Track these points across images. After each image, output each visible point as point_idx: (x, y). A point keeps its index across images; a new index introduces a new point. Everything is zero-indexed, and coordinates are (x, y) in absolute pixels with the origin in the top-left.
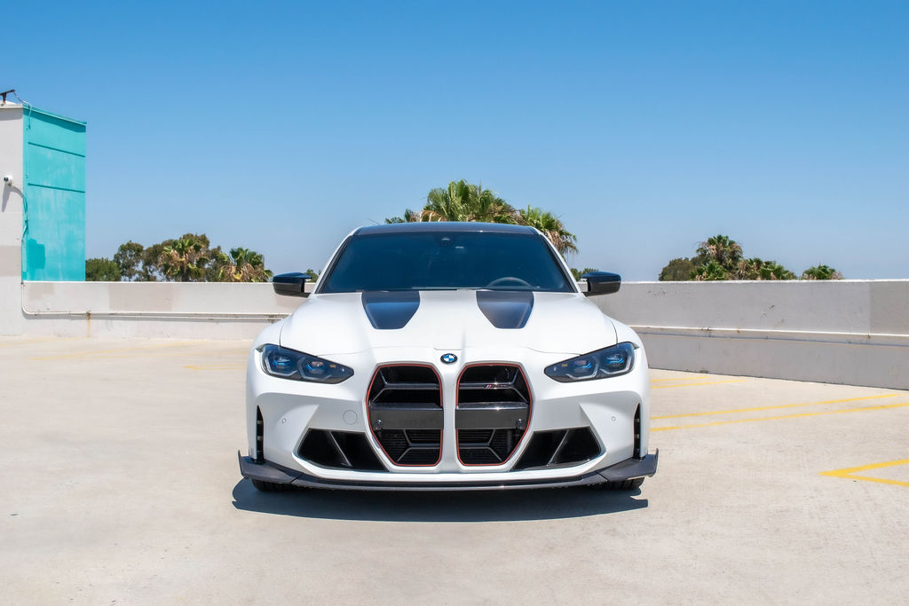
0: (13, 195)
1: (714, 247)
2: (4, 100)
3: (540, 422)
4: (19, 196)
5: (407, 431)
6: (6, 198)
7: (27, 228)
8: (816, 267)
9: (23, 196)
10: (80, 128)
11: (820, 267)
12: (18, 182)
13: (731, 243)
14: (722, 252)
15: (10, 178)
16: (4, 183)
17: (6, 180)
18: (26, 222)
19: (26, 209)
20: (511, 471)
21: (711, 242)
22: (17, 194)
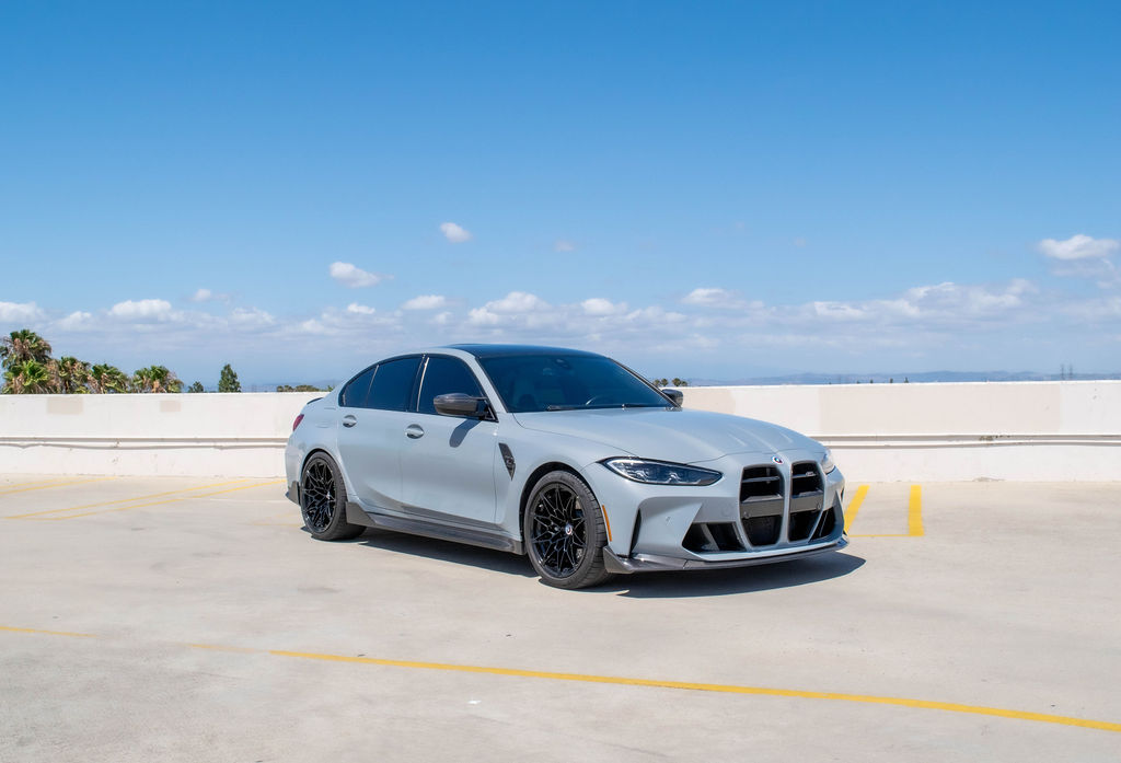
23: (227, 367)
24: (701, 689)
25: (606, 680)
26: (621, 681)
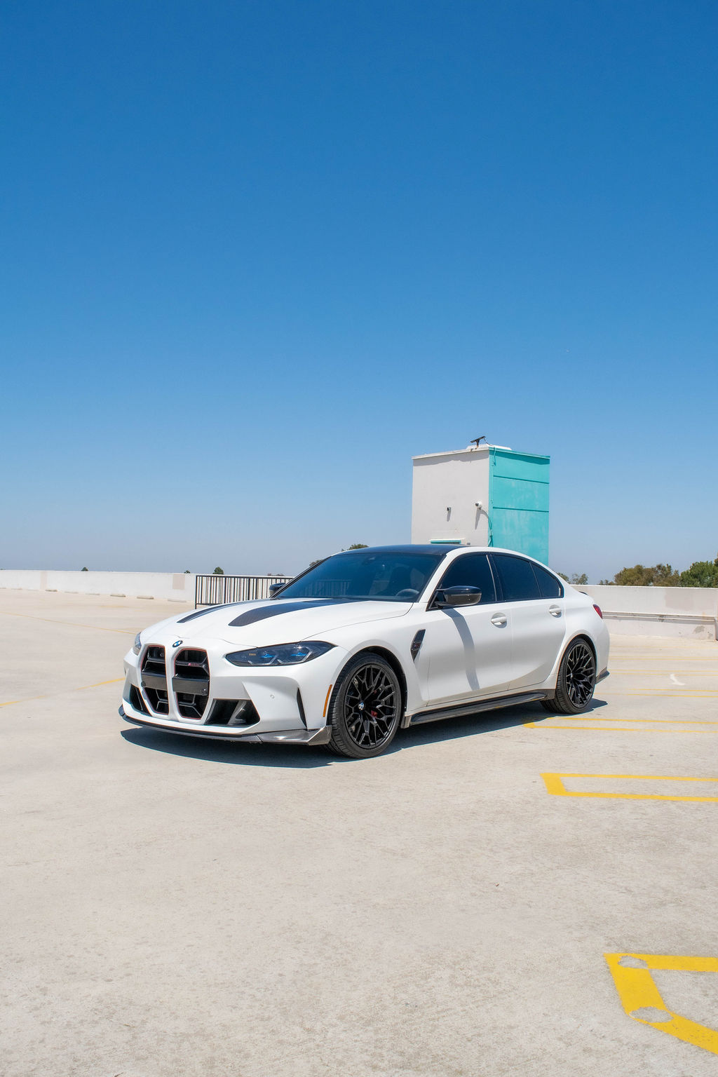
0: (482, 516)
2: (478, 445)
3: (216, 692)
4: (486, 517)
5: (158, 690)
6: (478, 518)
7: (492, 541)
9: (488, 517)
10: (544, 461)
12: (485, 508)
15: (480, 503)
16: (476, 507)
17: (477, 505)
18: (491, 536)
19: (491, 528)
20: (204, 725)
22: (484, 515)
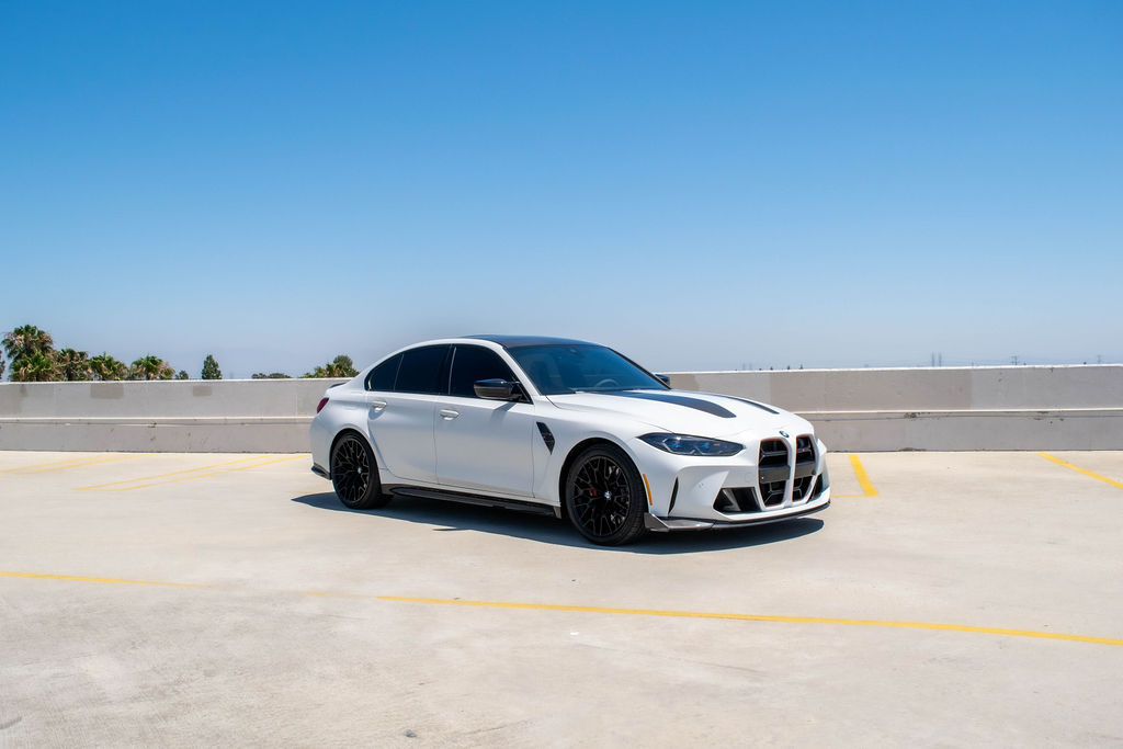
1: (23, 337)
8: (144, 357)
11: (148, 358)
13: (40, 333)
14: (31, 342)
21: (18, 332)
23: (210, 358)
24: (756, 619)
25: (675, 614)
26: (688, 615)
